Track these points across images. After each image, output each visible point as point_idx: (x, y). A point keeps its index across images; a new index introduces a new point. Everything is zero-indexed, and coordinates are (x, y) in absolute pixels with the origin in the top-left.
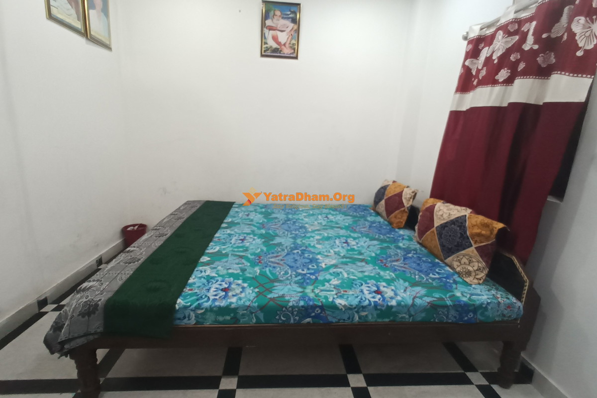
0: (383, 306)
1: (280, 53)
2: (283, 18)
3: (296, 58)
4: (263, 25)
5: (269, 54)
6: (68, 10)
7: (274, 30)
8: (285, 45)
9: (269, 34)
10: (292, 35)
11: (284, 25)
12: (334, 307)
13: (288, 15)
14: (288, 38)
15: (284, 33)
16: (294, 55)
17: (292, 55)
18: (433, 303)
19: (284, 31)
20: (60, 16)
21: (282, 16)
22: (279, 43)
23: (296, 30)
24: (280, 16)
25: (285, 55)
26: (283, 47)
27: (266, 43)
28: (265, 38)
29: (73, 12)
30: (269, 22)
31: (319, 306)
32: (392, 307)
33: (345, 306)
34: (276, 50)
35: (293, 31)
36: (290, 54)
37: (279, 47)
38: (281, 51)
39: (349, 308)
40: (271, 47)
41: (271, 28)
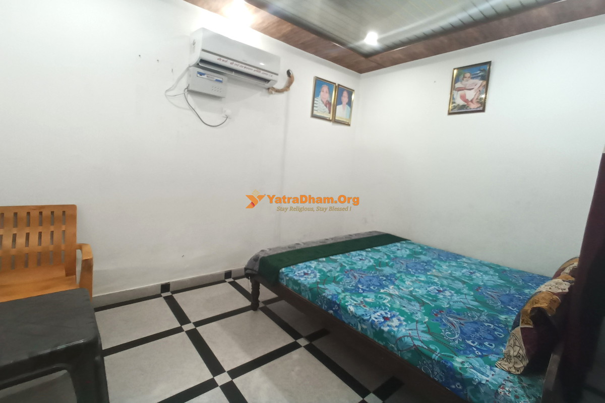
0: (377, 326)
1: (467, 109)
2: (472, 78)
3: (483, 111)
4: (453, 88)
5: (456, 111)
6: (324, 109)
7: (463, 90)
8: (472, 101)
9: (457, 95)
10: (480, 91)
11: (473, 83)
12: (345, 309)
13: (478, 74)
14: (475, 95)
15: (472, 91)
16: (481, 109)
17: (478, 109)
18: (419, 348)
19: (473, 89)
20: (318, 114)
21: (472, 76)
22: (466, 101)
23: (484, 86)
24: (469, 77)
25: (472, 110)
26: (470, 103)
27: (454, 103)
28: (454, 99)
29: (327, 110)
30: (458, 85)
31: (337, 304)
32: (383, 331)
33: (352, 312)
34: (463, 106)
35: (481, 87)
36: (477, 108)
37: (466, 104)
38: (468, 107)
39: (354, 316)
40: (458, 105)
41: (459, 89)
